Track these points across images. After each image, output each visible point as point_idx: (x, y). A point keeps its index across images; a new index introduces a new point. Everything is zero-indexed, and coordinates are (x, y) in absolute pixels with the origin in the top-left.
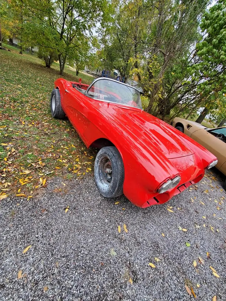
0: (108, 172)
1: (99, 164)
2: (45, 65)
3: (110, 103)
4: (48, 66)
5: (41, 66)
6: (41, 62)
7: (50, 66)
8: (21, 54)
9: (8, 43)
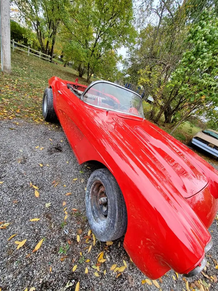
0: (102, 201)
1: (90, 197)
2: (78, 75)
3: (109, 112)
4: (81, 76)
5: (75, 75)
6: (76, 72)
7: (82, 76)
8: (64, 67)
9: (59, 59)
